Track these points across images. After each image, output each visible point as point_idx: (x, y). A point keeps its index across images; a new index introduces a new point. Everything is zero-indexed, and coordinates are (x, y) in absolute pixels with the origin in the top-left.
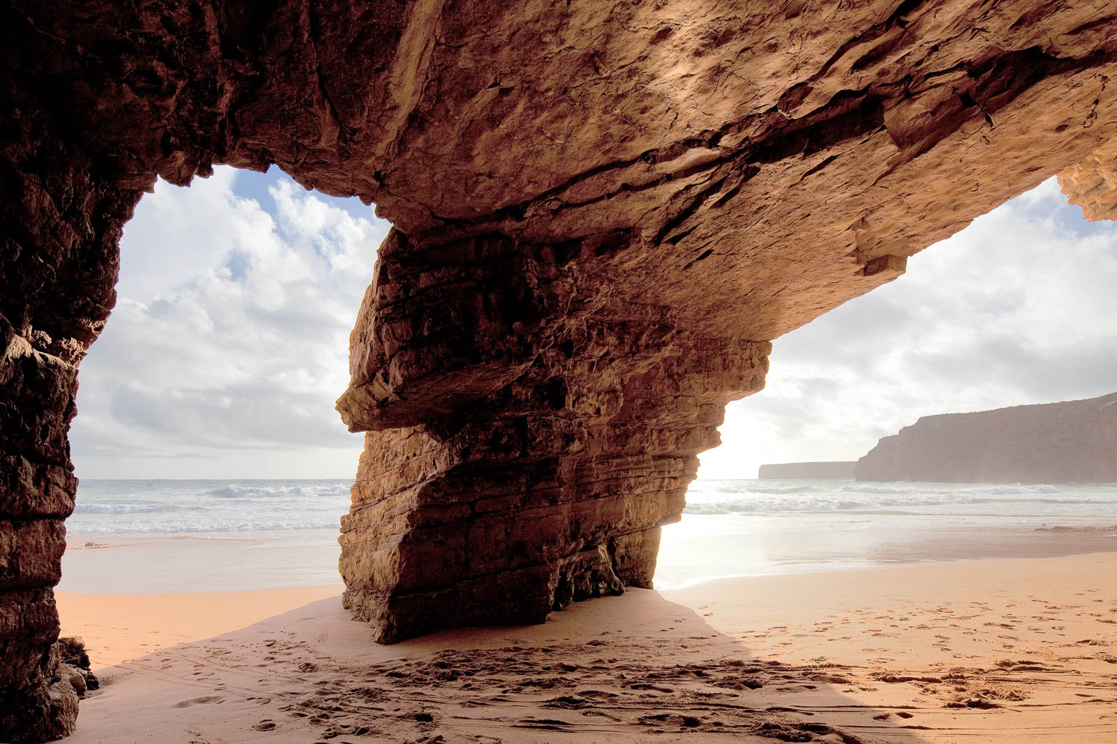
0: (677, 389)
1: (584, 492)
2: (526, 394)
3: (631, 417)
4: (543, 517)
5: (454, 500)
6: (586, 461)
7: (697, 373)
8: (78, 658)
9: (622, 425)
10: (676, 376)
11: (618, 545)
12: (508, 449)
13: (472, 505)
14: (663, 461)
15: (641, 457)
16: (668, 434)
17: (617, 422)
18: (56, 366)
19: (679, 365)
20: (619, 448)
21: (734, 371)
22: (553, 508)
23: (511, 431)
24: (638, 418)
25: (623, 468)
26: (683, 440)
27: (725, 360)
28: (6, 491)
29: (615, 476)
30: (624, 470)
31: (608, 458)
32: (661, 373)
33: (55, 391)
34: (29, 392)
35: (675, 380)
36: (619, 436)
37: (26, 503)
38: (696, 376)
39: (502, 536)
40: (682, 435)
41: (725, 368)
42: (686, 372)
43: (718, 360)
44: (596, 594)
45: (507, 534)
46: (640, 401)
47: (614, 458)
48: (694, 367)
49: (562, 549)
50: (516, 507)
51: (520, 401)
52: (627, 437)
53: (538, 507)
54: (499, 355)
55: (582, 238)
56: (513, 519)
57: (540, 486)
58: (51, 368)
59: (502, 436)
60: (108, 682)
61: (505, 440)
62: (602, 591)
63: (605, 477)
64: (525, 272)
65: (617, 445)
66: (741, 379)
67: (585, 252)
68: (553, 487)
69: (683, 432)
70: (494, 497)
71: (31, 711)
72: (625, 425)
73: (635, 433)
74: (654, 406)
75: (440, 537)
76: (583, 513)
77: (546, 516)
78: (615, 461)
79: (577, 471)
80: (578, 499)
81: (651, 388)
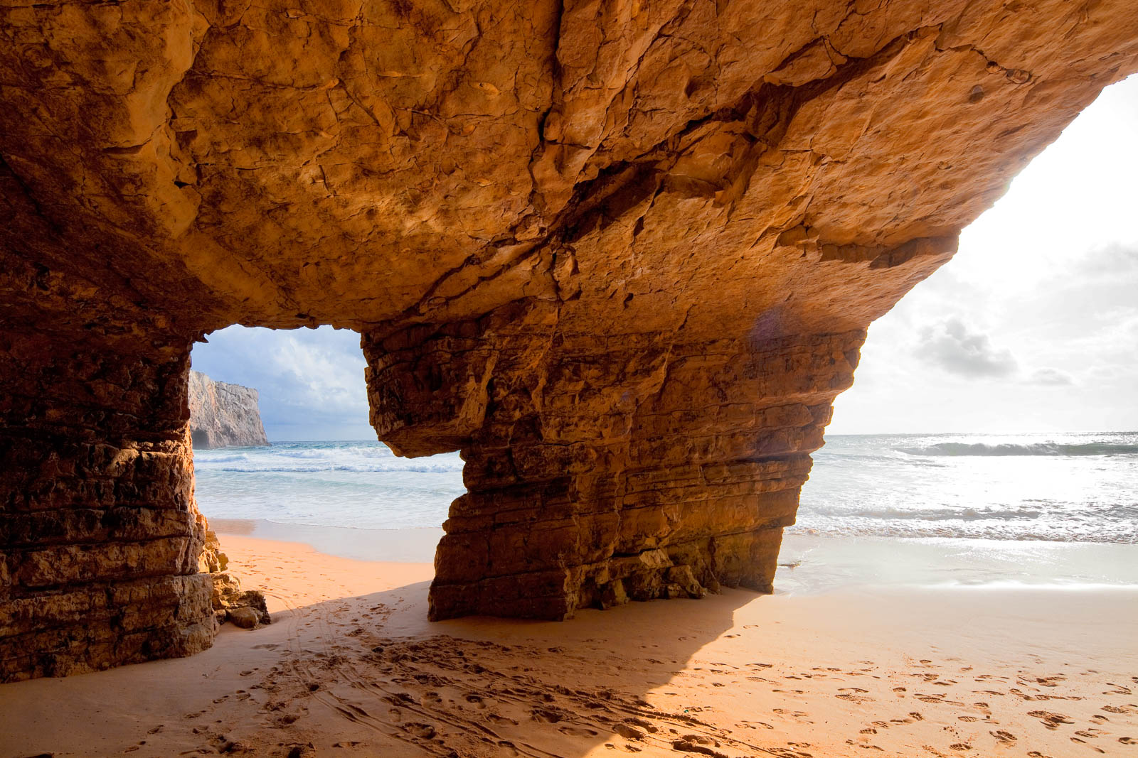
0: (724, 397)
1: (606, 505)
2: (507, 430)
3: (668, 430)
4: (557, 529)
5: (478, 512)
6: (607, 477)
7: (751, 378)
8: (259, 604)
9: (658, 438)
10: (722, 384)
11: (719, 546)
12: (500, 475)
13: (493, 516)
14: (745, 466)
15: (687, 468)
16: (741, 438)
17: (653, 435)
18: (158, 458)
19: (727, 372)
20: (656, 461)
21: (802, 372)
22: (567, 521)
23: (503, 460)
24: (675, 430)
25: (660, 479)
26: (766, 442)
27: (787, 361)
28: (131, 528)
29: (652, 487)
30: (661, 482)
31: (644, 471)
32: (704, 382)
33: (158, 471)
34: (139, 475)
35: (721, 389)
36: (655, 449)
37: (146, 533)
38: (748, 381)
39: (520, 544)
40: (765, 438)
41: (788, 368)
42: (735, 379)
43: (779, 362)
44: (665, 595)
45: (525, 542)
46: (677, 414)
47: (651, 470)
48: (745, 373)
49: (585, 557)
50: (532, 519)
51: (500, 438)
52: (665, 450)
53: (552, 520)
54: (430, 417)
55: (491, 312)
56: (529, 529)
57: (554, 501)
58: (153, 462)
59: (495, 464)
60: (277, 620)
61: (498, 467)
62: (671, 593)
63: (640, 489)
64: (436, 351)
65: (653, 458)
66: (811, 379)
67: (496, 322)
68: (566, 503)
69: (765, 435)
70: (511, 511)
71: (168, 640)
72: (662, 438)
73: (673, 445)
74: (694, 418)
75: (467, 542)
76: (604, 525)
77: (560, 528)
78: (651, 474)
79: (597, 486)
80: (601, 512)
81: (691, 400)
